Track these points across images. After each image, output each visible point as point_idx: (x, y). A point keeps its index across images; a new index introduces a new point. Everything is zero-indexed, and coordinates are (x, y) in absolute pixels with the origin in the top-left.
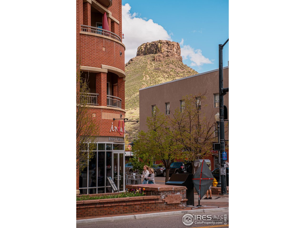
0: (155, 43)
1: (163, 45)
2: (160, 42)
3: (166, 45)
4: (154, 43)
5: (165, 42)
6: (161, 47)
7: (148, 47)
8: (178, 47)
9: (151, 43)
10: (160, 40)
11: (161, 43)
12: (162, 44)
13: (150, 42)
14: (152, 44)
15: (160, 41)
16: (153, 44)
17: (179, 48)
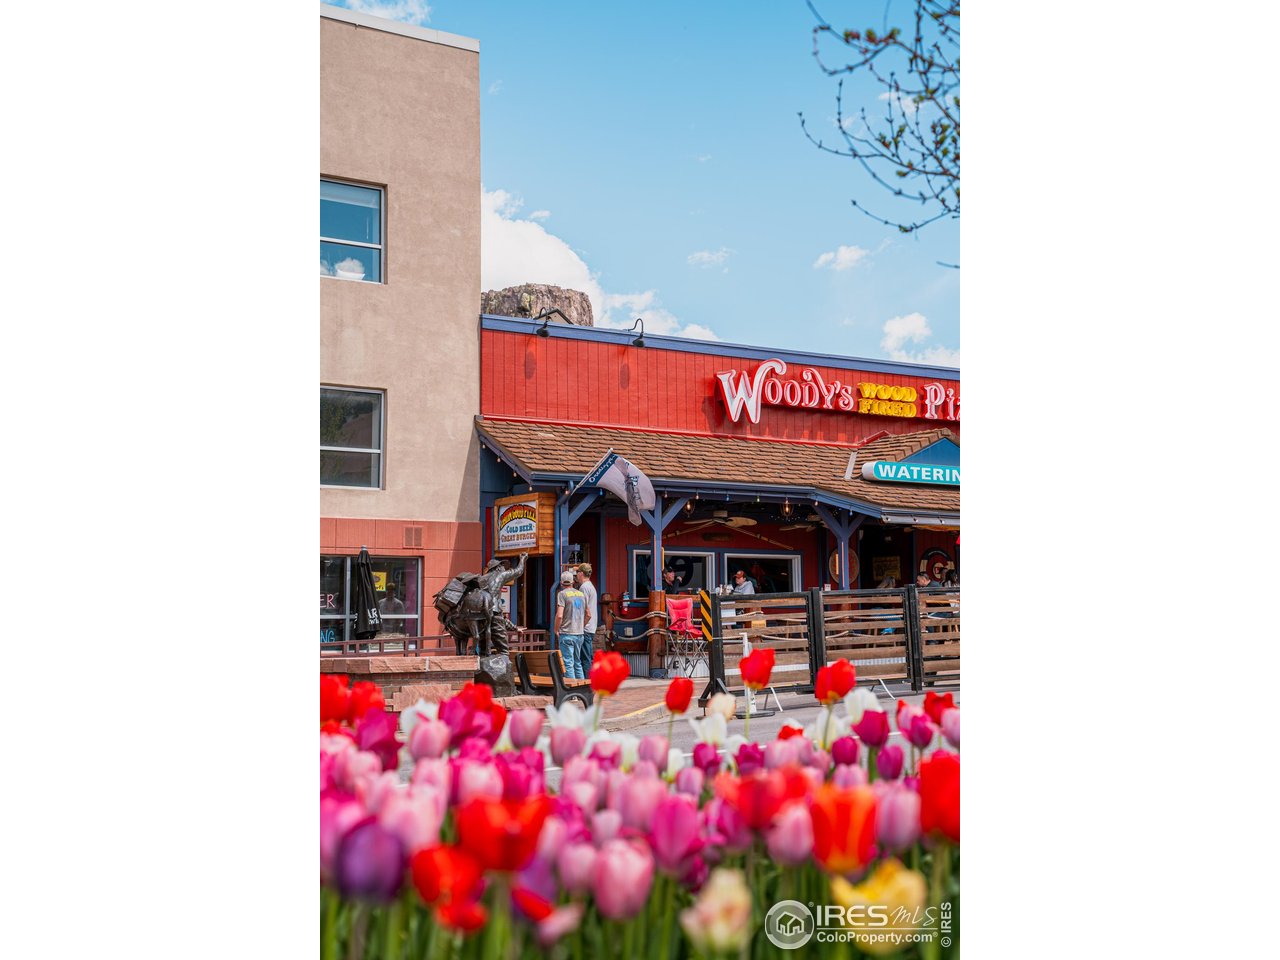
0: (513, 292)
1: (538, 298)
2: (529, 289)
3: (546, 299)
4: (510, 294)
5: (543, 289)
6: (530, 305)
7: (493, 303)
8: (585, 305)
9: (500, 293)
10: (529, 283)
11: (530, 293)
12: (533, 297)
13: (499, 289)
14: (505, 296)
15: (528, 285)
16: (509, 297)
17: (587, 309)
